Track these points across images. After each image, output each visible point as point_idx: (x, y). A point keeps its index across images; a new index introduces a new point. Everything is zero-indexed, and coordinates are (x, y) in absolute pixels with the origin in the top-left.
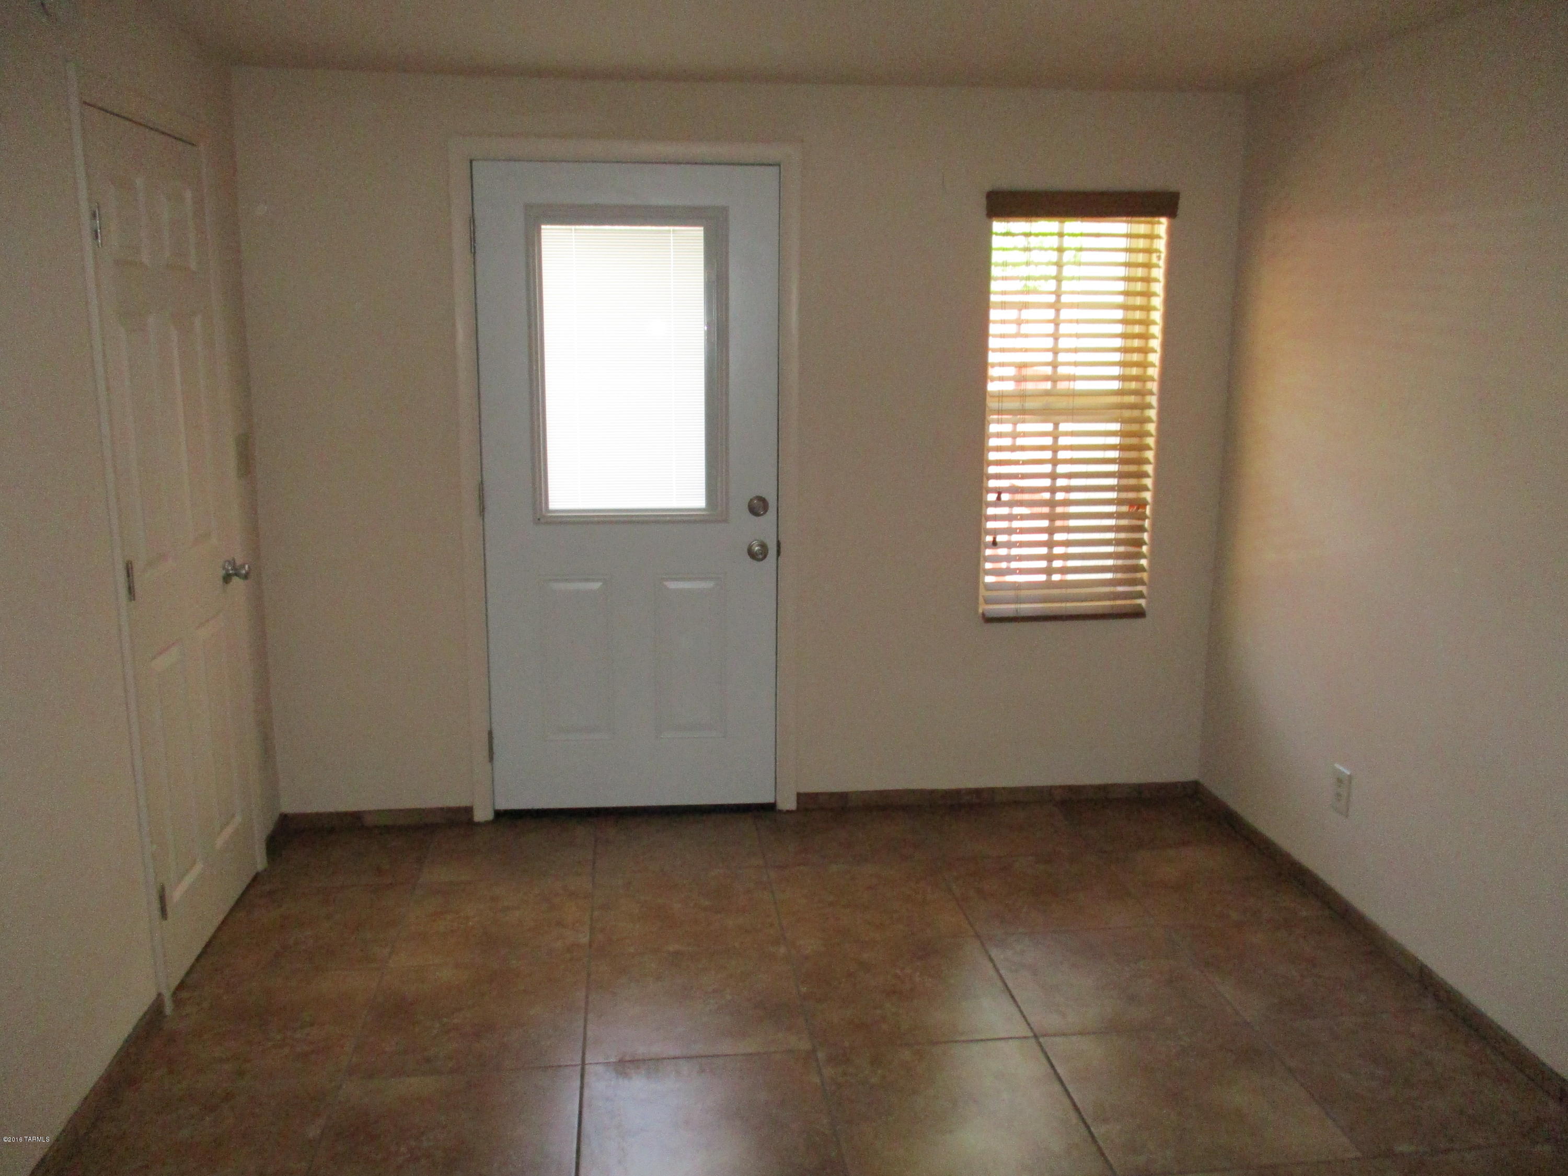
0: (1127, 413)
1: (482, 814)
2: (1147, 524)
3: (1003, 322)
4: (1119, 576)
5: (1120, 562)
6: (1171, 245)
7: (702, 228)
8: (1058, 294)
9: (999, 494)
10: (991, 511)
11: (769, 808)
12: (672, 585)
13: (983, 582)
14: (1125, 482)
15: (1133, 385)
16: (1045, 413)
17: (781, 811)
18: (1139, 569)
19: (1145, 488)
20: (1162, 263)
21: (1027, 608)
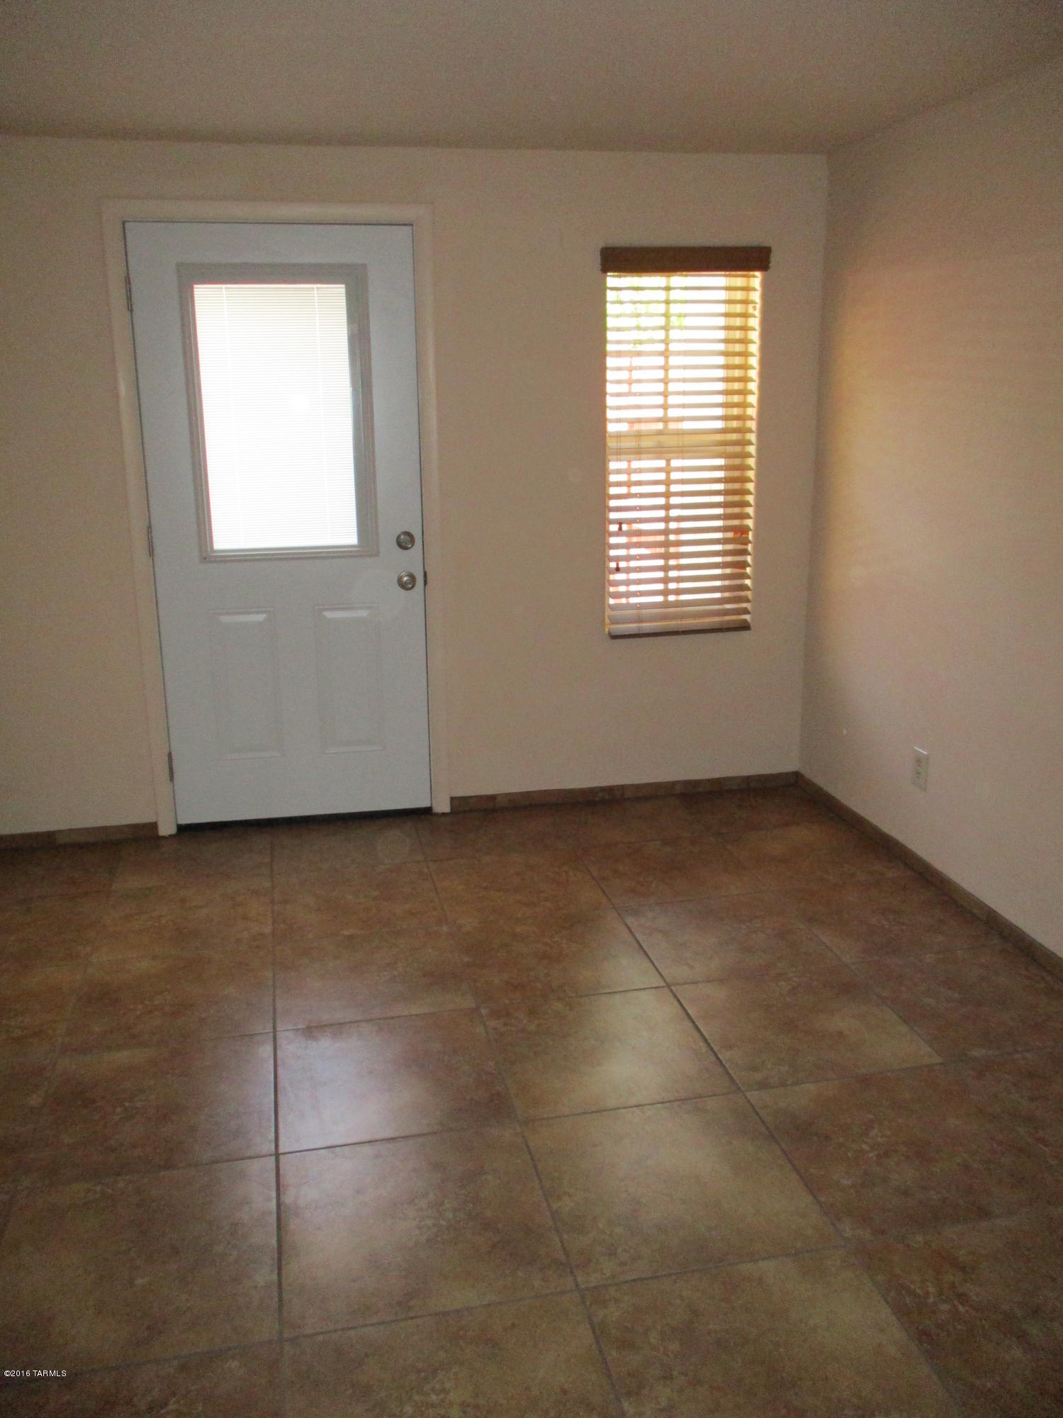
0: (730, 449)
1: (167, 829)
2: (750, 547)
3: (619, 369)
4: (727, 594)
5: (727, 583)
6: (765, 296)
7: (343, 286)
8: (666, 341)
9: (620, 524)
10: (613, 540)
11: (427, 811)
12: (329, 615)
13: (609, 605)
14: (730, 511)
15: (735, 424)
16: (659, 451)
17: (437, 814)
18: (743, 588)
19: (748, 516)
20: (757, 313)
21: (647, 626)
